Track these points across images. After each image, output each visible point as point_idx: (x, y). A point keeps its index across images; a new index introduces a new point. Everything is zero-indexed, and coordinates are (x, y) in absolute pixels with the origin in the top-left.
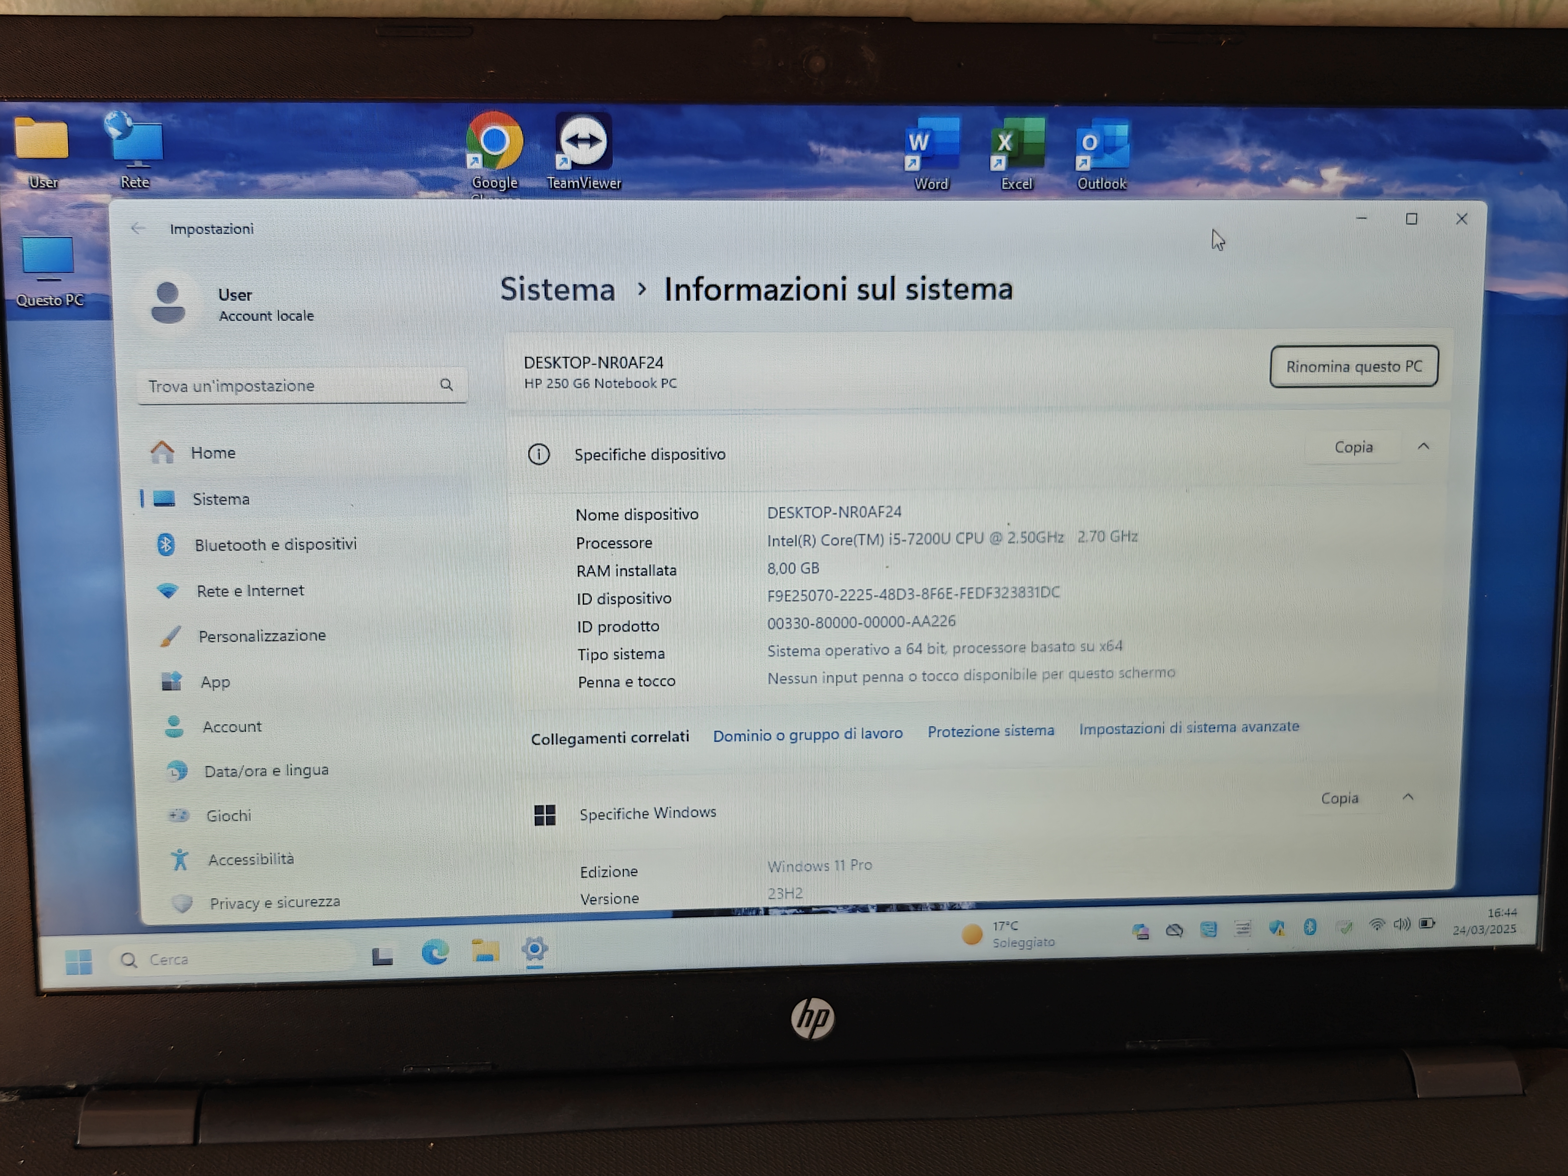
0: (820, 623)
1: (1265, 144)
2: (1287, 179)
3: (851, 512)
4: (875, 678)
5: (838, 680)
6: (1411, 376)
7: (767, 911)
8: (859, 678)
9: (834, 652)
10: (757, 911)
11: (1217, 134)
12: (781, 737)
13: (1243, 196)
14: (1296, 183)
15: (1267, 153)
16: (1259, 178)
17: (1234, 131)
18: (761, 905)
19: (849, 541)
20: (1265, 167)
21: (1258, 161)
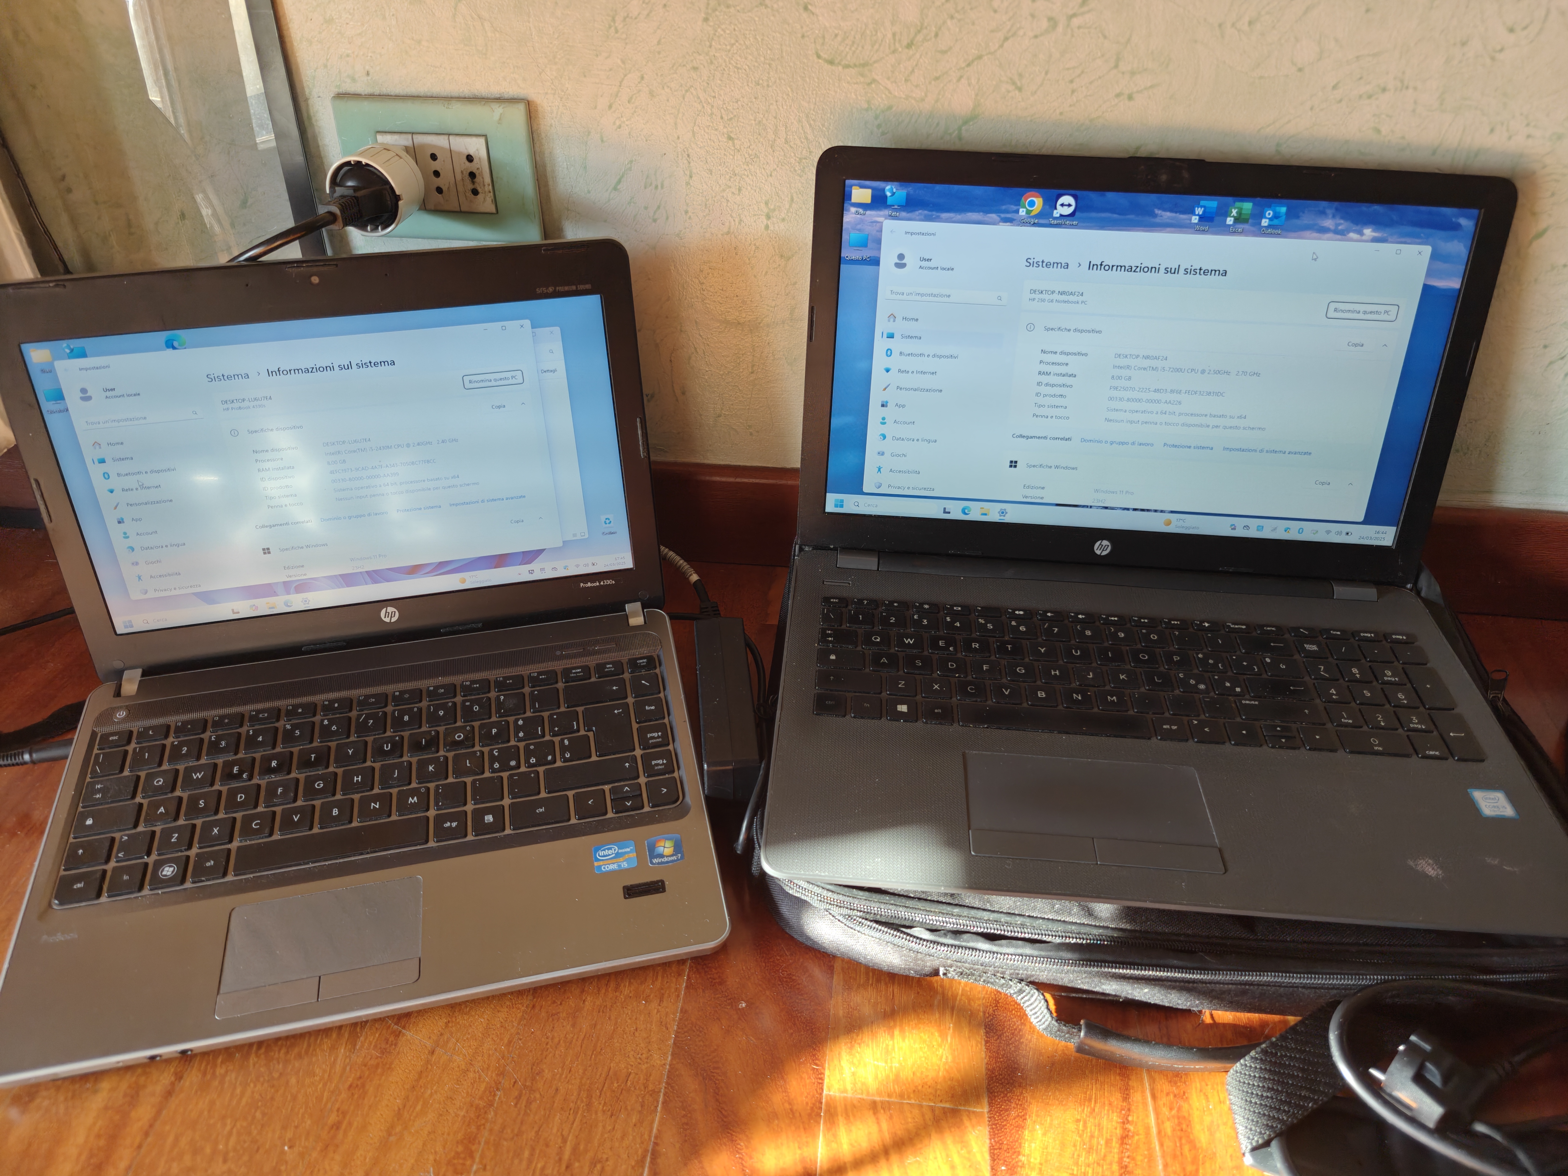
0: (1128, 400)
1: (1342, 218)
2: (1348, 233)
3: (1147, 357)
4: (1146, 423)
5: (1131, 422)
6: (1386, 317)
7: (1091, 507)
8: (1140, 422)
9: (1132, 412)
10: (1087, 507)
11: (1323, 213)
12: (1106, 442)
13: (1328, 239)
14: (1352, 235)
15: (1342, 221)
16: (1336, 232)
17: (1330, 212)
18: (1089, 504)
19: (1145, 369)
20: (1340, 228)
21: (1337, 225)
